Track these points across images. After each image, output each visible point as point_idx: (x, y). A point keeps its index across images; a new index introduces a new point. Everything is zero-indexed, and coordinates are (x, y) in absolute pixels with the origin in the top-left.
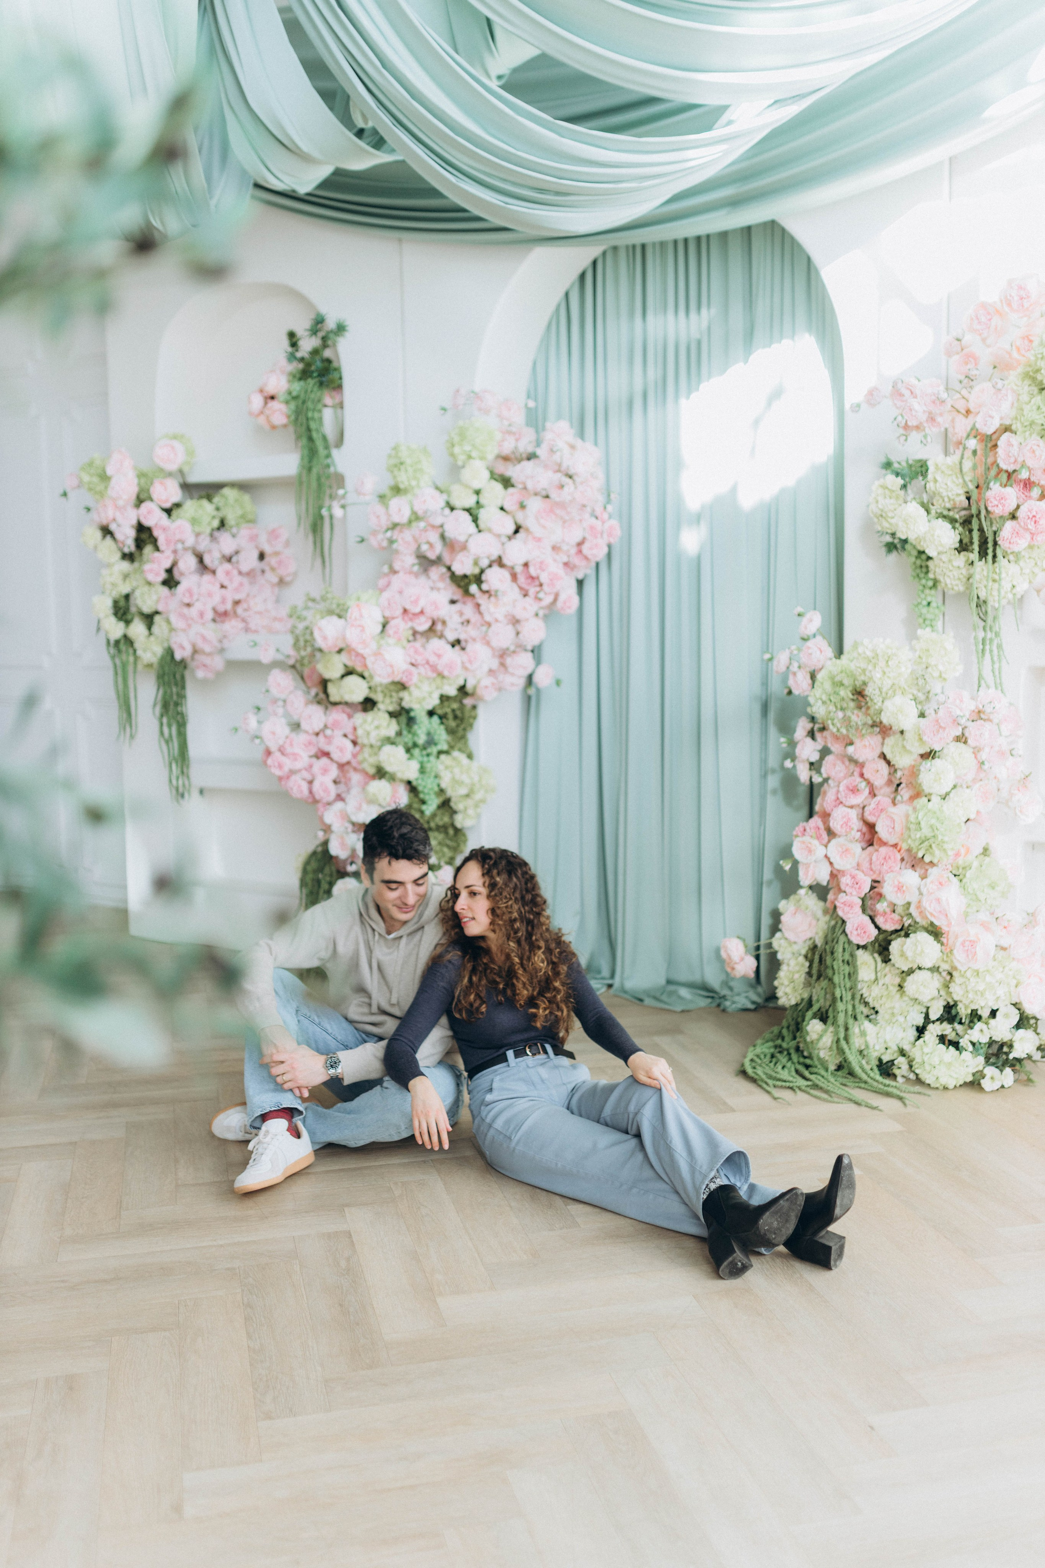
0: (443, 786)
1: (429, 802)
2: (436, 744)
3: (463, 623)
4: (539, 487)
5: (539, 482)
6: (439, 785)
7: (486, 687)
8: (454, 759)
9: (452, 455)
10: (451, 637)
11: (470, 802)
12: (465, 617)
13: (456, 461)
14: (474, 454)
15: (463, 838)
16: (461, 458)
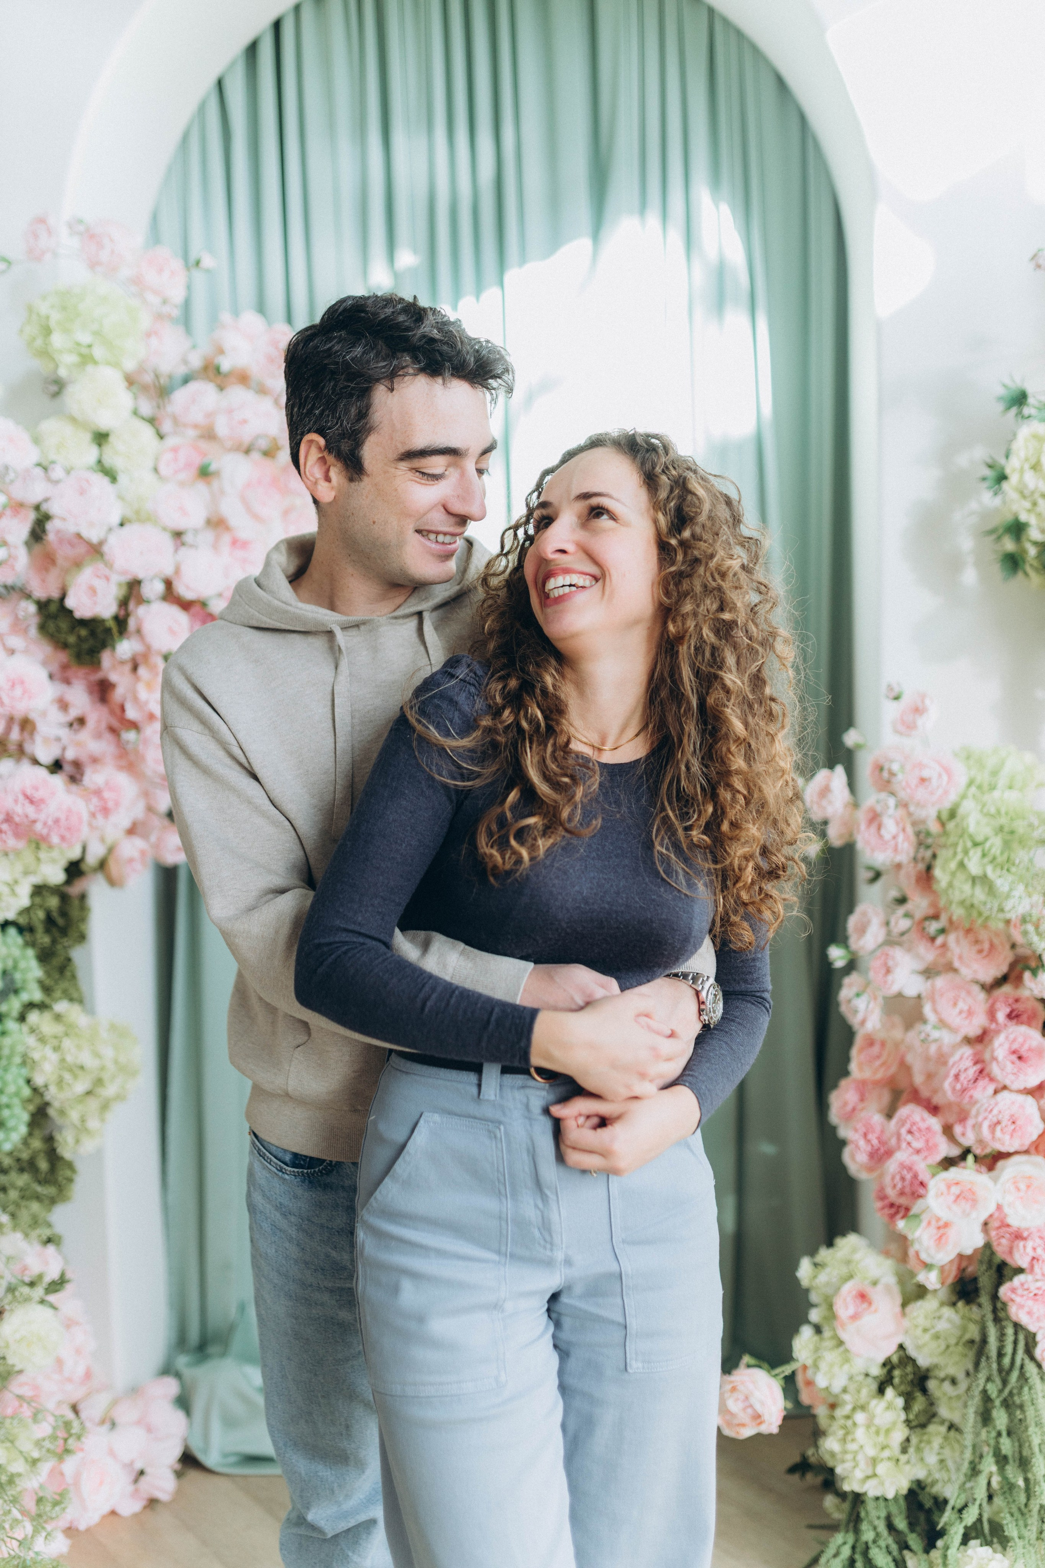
0: (39, 1080)
1: (11, 1123)
2: (16, 992)
3: (71, 725)
4: (247, 434)
5: (245, 422)
6: (28, 1081)
7: (131, 860)
8: (58, 1017)
9: (45, 353)
10: (46, 756)
11: (93, 1104)
12: (74, 713)
13: (57, 366)
14: (98, 352)
15: (68, 1173)
16: (66, 362)
